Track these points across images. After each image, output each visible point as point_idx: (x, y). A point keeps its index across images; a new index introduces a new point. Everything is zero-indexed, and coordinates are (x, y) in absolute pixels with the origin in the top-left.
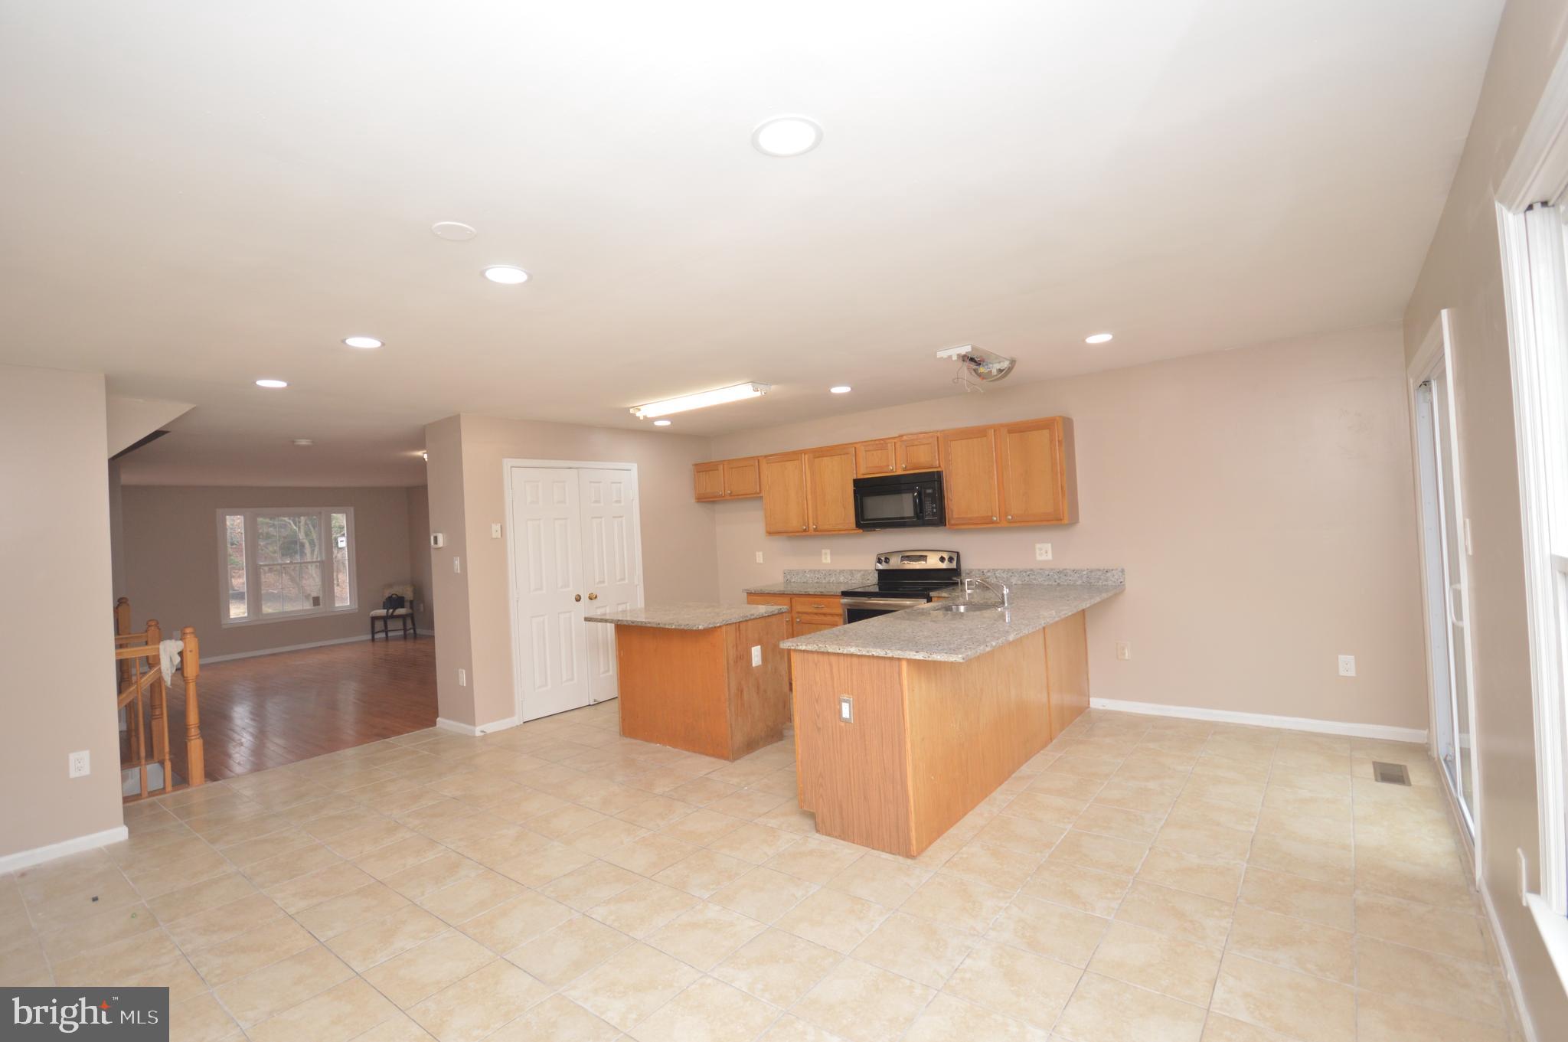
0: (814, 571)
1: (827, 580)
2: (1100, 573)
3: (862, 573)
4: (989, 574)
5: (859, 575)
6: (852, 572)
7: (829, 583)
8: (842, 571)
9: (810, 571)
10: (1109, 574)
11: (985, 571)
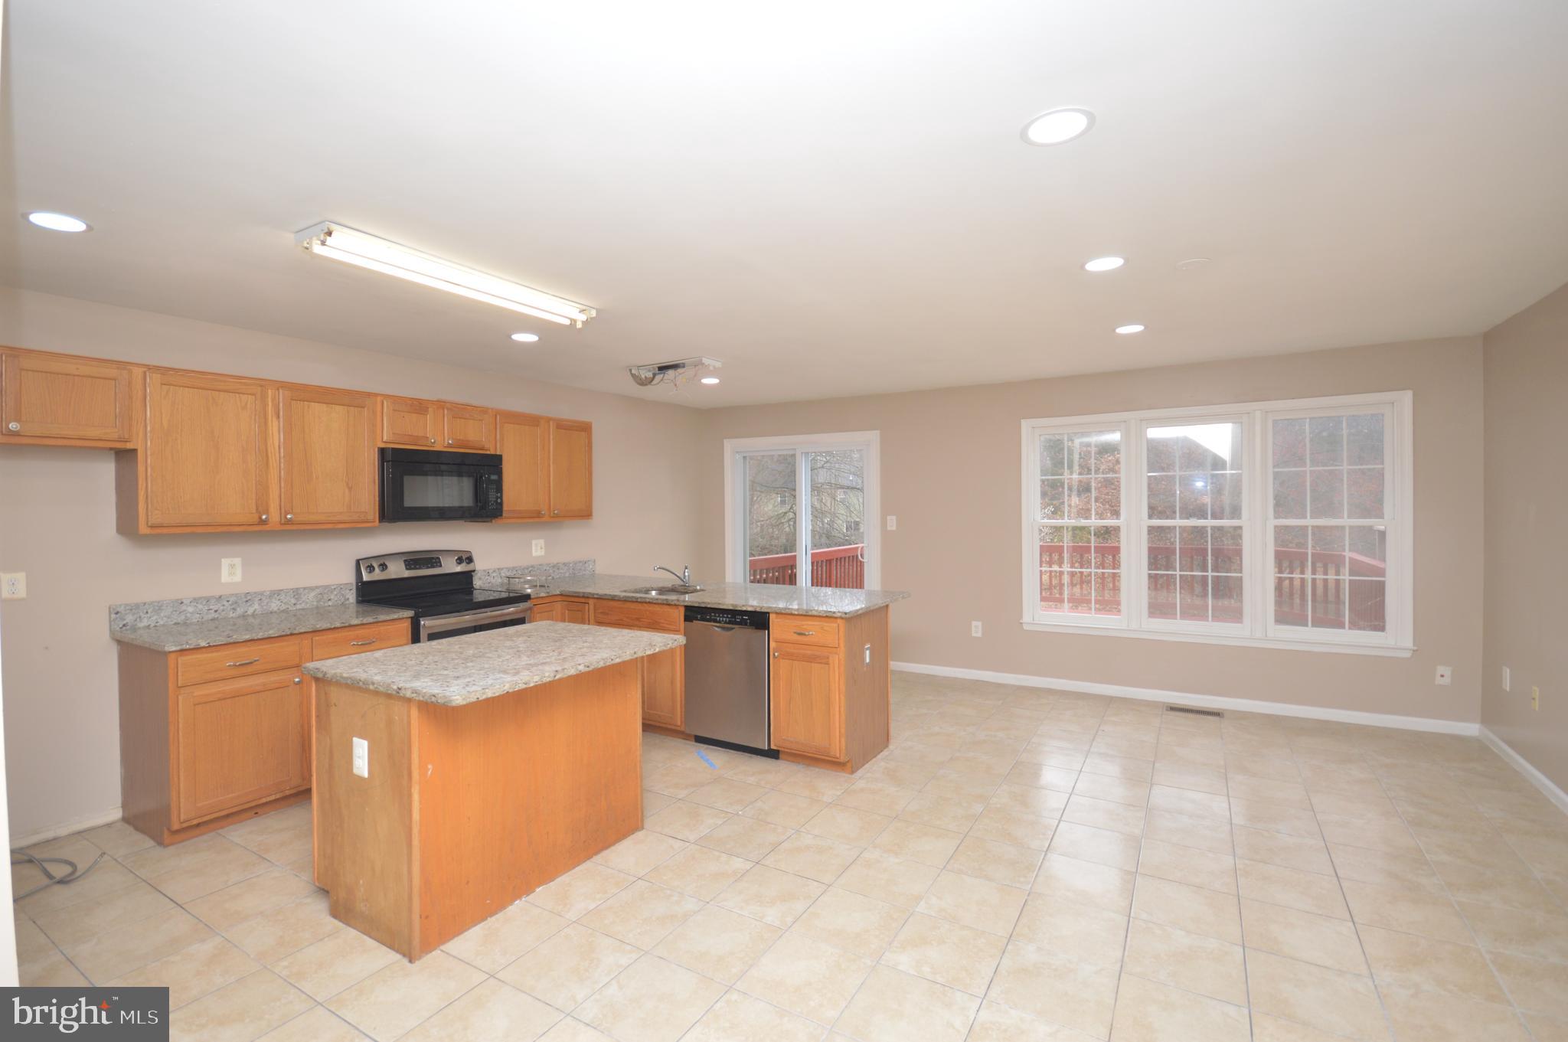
0: (208, 600)
1: (240, 611)
2: (581, 564)
3: (318, 591)
4: (494, 574)
5: (313, 594)
6: (296, 593)
7: (244, 616)
8: (278, 593)
9: (195, 600)
10: (587, 565)
11: (490, 572)
